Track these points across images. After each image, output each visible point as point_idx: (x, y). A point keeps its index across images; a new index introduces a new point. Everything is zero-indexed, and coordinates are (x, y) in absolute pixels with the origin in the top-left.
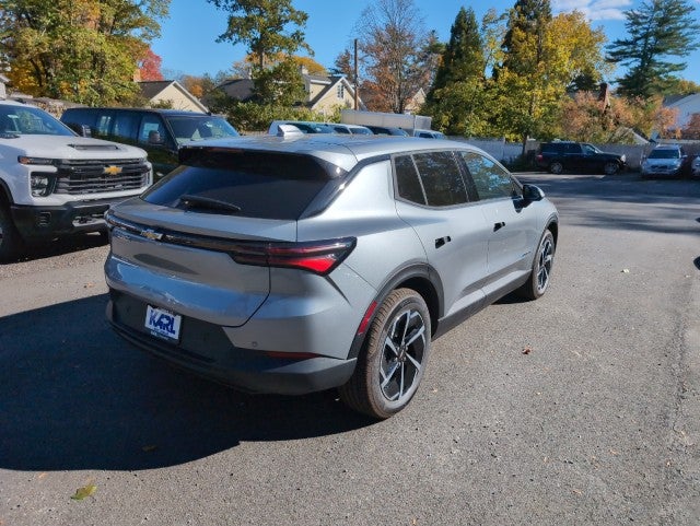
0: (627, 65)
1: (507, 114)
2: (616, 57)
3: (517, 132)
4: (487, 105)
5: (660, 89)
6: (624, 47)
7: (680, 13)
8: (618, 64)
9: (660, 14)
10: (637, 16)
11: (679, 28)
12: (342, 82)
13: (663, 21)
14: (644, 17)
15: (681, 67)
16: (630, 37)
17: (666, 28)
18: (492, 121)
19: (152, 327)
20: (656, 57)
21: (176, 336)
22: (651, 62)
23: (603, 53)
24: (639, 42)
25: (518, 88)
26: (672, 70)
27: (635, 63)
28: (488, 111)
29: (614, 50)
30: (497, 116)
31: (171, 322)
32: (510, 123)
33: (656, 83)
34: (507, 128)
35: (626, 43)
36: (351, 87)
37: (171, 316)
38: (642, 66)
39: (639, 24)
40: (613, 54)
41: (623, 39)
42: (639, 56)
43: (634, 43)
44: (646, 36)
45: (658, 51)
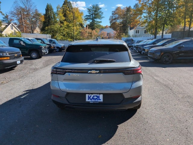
0: (89, 21)
1: (68, 34)
2: (87, 19)
3: (71, 38)
4: (62, 31)
5: (97, 27)
6: (88, 17)
7: (99, 9)
8: (87, 21)
9: (94, 9)
10: (90, 9)
11: (99, 13)
12: (12, 24)
13: (95, 11)
14: (91, 10)
15: (101, 22)
16: (89, 14)
17: (96, 13)
18: (64, 36)
19: (90, 100)
20: (95, 19)
21: (102, 101)
22: (94, 21)
23: (83, 18)
24: (91, 16)
25: (70, 27)
26: (99, 23)
27: (91, 21)
28: (62, 33)
29: (86, 17)
30: (65, 34)
31: (98, 97)
32: (69, 36)
33: (96, 26)
34: (69, 37)
35: (88, 16)
36: (15, 26)
37: (98, 95)
38: (92, 22)
39: (90, 11)
40: (86, 18)
41: (87, 15)
42: (92, 19)
43: (90, 16)
44: (92, 14)
45: (96, 18)
